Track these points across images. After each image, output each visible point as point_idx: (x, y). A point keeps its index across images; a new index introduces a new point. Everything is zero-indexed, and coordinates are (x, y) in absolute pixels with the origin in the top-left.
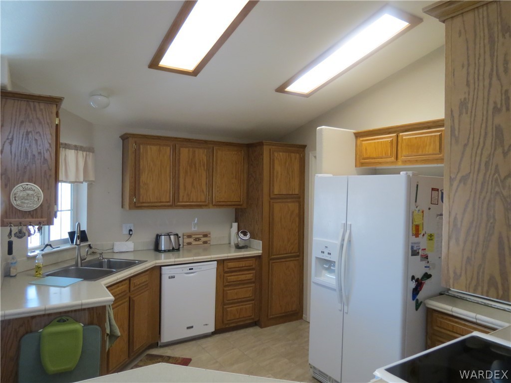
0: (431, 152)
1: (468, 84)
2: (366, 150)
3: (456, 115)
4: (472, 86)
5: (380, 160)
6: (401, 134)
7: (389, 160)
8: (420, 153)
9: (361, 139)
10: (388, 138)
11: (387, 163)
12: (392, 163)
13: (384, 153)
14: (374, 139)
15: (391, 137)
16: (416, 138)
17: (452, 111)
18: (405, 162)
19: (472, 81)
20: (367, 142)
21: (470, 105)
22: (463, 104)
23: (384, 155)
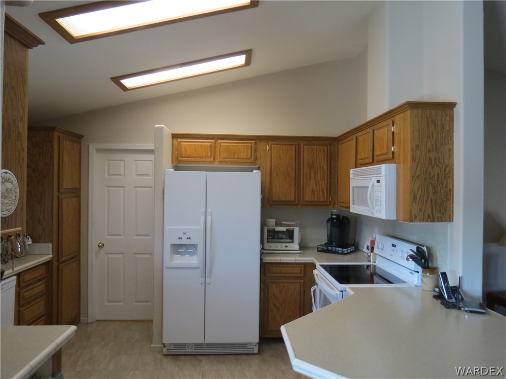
0: (244, 157)
1: (419, 138)
2: (186, 149)
3: (415, 150)
4: (421, 140)
5: (199, 160)
6: (219, 141)
7: (208, 160)
8: (236, 156)
9: (179, 140)
10: (208, 143)
11: (205, 162)
12: (210, 162)
13: (204, 154)
14: (194, 142)
15: (210, 142)
16: (233, 146)
17: (413, 148)
18: (221, 162)
19: (420, 138)
20: (185, 143)
21: (420, 147)
22: (417, 146)
23: (204, 156)
